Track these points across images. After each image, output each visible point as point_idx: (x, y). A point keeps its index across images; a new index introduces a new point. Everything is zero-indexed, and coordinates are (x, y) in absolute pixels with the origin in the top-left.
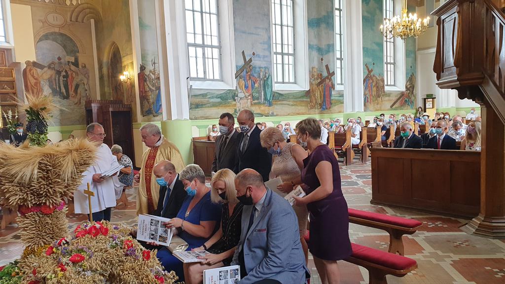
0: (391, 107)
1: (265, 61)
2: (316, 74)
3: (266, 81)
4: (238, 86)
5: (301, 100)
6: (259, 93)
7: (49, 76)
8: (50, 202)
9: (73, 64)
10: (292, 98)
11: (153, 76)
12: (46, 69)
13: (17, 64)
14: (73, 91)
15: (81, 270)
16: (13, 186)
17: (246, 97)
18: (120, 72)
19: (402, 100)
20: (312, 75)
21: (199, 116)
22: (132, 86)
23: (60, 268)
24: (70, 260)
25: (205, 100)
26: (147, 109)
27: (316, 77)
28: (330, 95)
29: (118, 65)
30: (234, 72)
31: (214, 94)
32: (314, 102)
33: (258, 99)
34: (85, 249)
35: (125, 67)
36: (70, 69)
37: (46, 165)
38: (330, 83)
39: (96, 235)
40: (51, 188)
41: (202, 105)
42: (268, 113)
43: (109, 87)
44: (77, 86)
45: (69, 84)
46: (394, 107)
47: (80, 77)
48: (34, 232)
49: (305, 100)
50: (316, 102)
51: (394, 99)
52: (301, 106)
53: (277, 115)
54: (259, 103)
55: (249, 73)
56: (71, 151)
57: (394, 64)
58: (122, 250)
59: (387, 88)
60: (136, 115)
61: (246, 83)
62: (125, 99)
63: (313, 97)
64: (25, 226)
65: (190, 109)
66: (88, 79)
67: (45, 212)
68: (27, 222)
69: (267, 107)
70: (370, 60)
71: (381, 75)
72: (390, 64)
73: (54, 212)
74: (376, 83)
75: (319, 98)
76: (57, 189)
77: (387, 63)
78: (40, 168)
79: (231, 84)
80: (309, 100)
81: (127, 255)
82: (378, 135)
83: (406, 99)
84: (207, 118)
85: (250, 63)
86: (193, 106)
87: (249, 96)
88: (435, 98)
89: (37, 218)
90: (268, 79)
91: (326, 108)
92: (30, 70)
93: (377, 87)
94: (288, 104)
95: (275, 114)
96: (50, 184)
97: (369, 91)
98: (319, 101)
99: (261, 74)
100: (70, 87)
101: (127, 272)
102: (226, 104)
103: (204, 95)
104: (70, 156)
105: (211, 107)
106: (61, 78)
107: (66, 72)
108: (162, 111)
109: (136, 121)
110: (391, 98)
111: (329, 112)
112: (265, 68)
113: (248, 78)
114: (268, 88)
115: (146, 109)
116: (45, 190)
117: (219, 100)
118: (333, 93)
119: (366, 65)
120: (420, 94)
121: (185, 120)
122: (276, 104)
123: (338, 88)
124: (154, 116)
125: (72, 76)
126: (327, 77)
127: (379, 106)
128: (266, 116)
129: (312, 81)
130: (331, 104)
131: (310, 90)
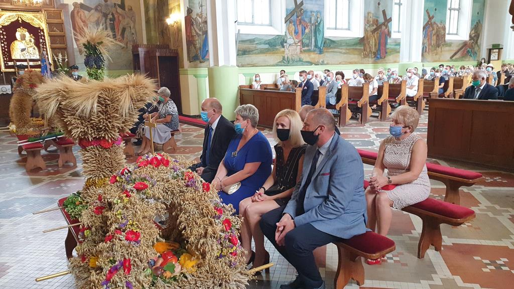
0: (451, 58)
1: (318, 5)
2: (371, 20)
3: (318, 27)
4: (287, 32)
5: (354, 47)
6: (310, 39)
7: (96, 19)
8: (108, 137)
9: (119, 6)
10: (344, 46)
11: (200, 20)
12: (93, 11)
13: (65, 6)
14: (120, 34)
15: (145, 197)
16: (75, 119)
17: (296, 44)
18: (167, 15)
19: (464, 51)
20: (367, 21)
21: (246, 63)
22: (179, 30)
23: (125, 194)
24: (134, 187)
25: (252, 46)
26: (194, 55)
27: (371, 23)
28: (386, 43)
29: (164, 8)
30: (284, 16)
31: (262, 39)
32: (368, 50)
33: (308, 46)
34: (147, 178)
35: (171, 9)
36: (117, 12)
37: (105, 99)
38: (386, 30)
39: (157, 166)
40: (110, 122)
41: (249, 51)
42: (318, 62)
43: (155, 31)
44: (124, 30)
45: (116, 27)
46: (454, 58)
47: (127, 20)
48: (95, 165)
49: (358, 47)
50: (370, 51)
51: (455, 49)
52: (354, 54)
53: (327, 64)
54: (309, 51)
55: (300, 18)
56: (128, 87)
57: (459, 10)
58: (183, 181)
59: (448, 38)
60: (183, 61)
61: (297, 28)
62: (172, 45)
63: (367, 44)
64: (86, 158)
65: (238, 55)
66: (134, 22)
67: (104, 146)
68: (89, 155)
69: (317, 55)
70: (433, 5)
71: (443, 22)
72: (454, 9)
73: (112, 147)
74: (437, 32)
75: (374, 46)
76: (116, 124)
77: (450, 10)
78: (99, 102)
79: (280, 29)
80: (363, 48)
81: (187, 186)
82: (435, 87)
83: (468, 49)
84: (254, 66)
85: (301, 6)
86: (240, 52)
87: (298, 42)
88: (502, 48)
89: (97, 152)
90: (319, 24)
91: (381, 58)
92: (78, 12)
93: (438, 36)
94: (340, 52)
95: (325, 63)
96: (109, 118)
97: (428, 40)
98: (373, 50)
99: (313, 19)
100: (116, 30)
101: (187, 202)
102: (274, 50)
103: (251, 41)
104: (127, 91)
105: (258, 53)
106: (108, 20)
107: (113, 14)
108: (209, 56)
109: (183, 67)
110: (452, 48)
111: (384, 62)
112: (318, 12)
113: (298, 23)
114: (319, 34)
115: (192, 55)
116: (104, 124)
117: (267, 46)
118: (389, 41)
119: (427, 11)
120: (485, 43)
121: (232, 66)
122: (326, 51)
123: (394, 35)
124: (201, 62)
125: (119, 19)
126: (384, 24)
127: (438, 56)
128: (316, 65)
129: (367, 27)
130: (386, 53)
131: (364, 37)
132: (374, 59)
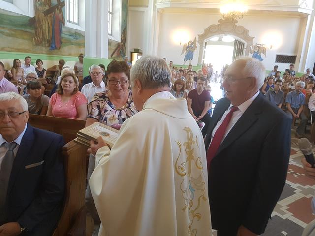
28: (60, 32)
32: (41, 36)
38: (60, 15)
49: (28, 30)
50: (43, 37)
52: (23, 39)
63: (39, 28)
72: (110, 12)
75: (47, 32)
80: (34, 32)
88: (142, 53)
91: (56, 48)
98: (47, 37)
111: (59, 53)
118: (63, 29)
120: (129, 47)
123: (68, 24)
126: (57, 7)
129: (38, 5)
130: (61, 43)
131: (35, 17)
132: (49, 48)
